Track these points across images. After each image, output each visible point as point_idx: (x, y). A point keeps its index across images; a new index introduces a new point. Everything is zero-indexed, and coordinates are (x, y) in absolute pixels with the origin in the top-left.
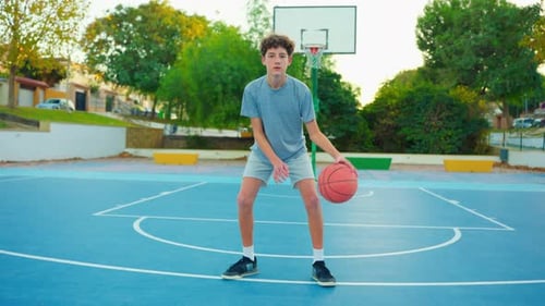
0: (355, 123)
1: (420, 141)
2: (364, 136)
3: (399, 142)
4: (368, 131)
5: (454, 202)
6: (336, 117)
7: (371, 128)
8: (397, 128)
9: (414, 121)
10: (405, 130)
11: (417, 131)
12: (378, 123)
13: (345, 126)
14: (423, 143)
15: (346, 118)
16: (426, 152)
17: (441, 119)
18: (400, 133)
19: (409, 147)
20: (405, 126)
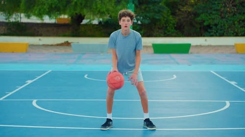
0: (159, 12)
1: (216, 25)
2: (167, 22)
3: (198, 26)
4: (171, 17)
5: (233, 83)
6: (143, 7)
7: (174, 14)
8: (196, 15)
9: (211, 8)
10: (203, 16)
11: (213, 17)
12: (179, 10)
13: (150, 15)
14: (219, 27)
15: (151, 7)
16: (222, 35)
17: (235, 6)
18: (199, 19)
19: (206, 30)
20: (202, 13)
